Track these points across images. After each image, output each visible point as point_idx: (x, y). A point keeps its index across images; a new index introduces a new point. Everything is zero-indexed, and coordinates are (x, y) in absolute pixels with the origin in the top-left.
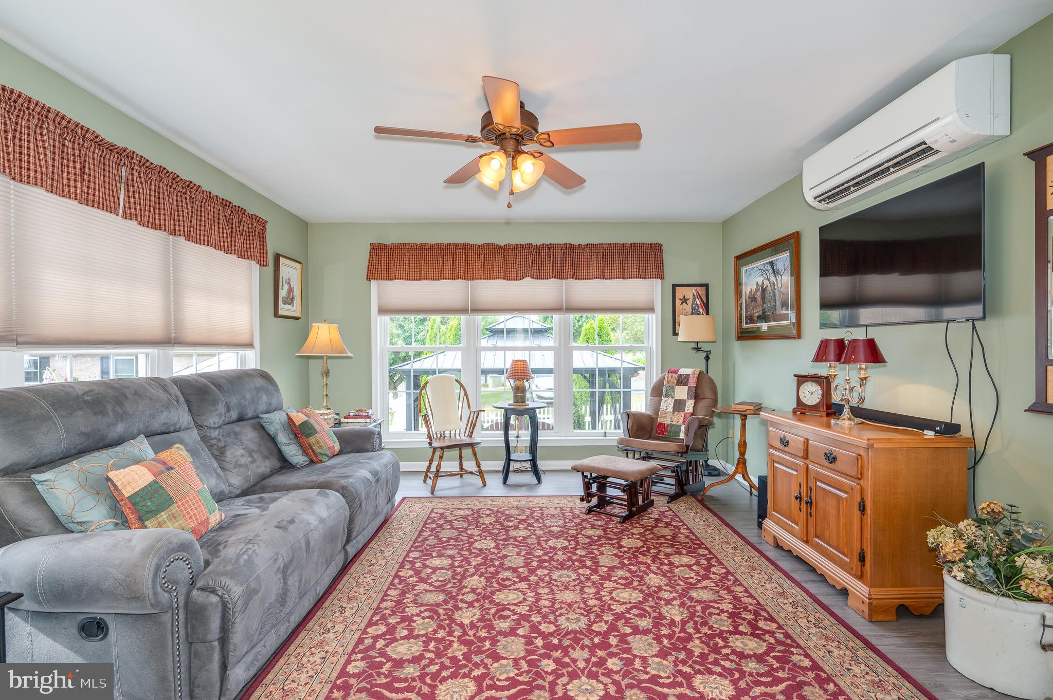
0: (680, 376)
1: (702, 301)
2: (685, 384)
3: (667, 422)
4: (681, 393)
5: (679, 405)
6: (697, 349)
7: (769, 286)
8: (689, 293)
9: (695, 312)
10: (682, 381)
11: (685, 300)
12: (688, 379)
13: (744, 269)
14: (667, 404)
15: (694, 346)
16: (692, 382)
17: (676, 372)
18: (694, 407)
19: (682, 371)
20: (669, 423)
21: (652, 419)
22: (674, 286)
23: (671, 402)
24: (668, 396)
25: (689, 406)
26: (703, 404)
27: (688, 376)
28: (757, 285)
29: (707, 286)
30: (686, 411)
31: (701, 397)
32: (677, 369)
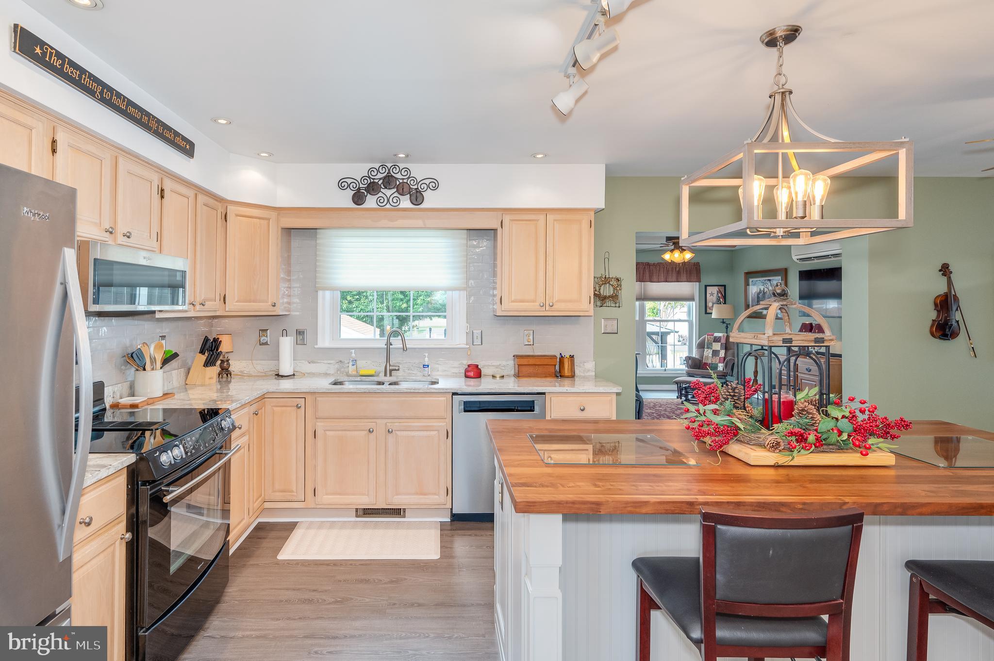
0: (715, 337)
1: (722, 295)
2: (719, 341)
3: (709, 361)
4: (717, 346)
5: (715, 353)
6: (723, 322)
7: (768, 291)
8: (715, 290)
9: (718, 302)
10: (717, 340)
11: (712, 294)
12: (720, 339)
13: (751, 280)
14: (708, 353)
15: (722, 321)
16: (723, 341)
17: (713, 335)
18: (725, 354)
19: (716, 334)
20: (711, 362)
21: (700, 361)
22: (706, 286)
23: (710, 351)
24: (708, 348)
25: (722, 354)
26: (730, 352)
27: (720, 337)
28: (760, 290)
29: (725, 286)
30: (720, 356)
31: (729, 348)
32: (712, 333)
